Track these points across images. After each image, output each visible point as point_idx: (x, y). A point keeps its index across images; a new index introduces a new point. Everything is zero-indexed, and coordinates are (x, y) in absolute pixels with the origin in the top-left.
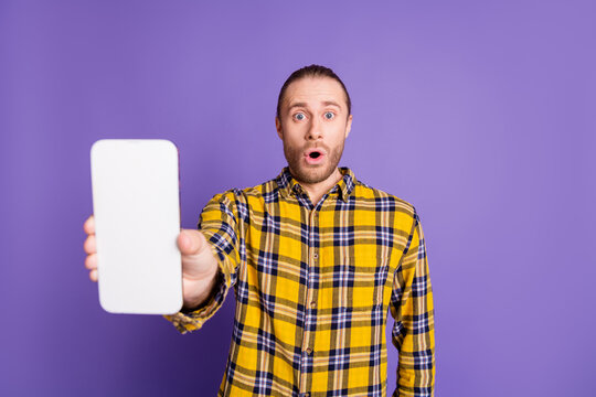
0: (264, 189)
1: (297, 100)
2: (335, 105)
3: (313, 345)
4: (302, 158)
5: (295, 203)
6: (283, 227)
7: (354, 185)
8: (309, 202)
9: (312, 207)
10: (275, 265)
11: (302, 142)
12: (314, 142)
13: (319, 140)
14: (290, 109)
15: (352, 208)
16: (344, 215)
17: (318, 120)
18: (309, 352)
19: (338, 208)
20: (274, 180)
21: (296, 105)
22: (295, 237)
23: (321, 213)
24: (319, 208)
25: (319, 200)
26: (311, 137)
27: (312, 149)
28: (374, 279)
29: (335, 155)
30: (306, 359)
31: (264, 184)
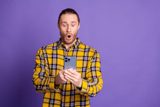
0: (53, 45)
1: (64, 21)
2: (75, 22)
3: (66, 89)
4: (66, 37)
5: (62, 50)
6: (59, 56)
7: (79, 44)
8: (66, 49)
9: (66, 51)
10: (56, 67)
11: (65, 33)
12: (69, 33)
13: (70, 32)
14: (62, 23)
15: (77, 51)
16: (75, 53)
17: (70, 26)
18: (65, 90)
19: (73, 51)
20: (57, 42)
21: (64, 22)
22: (62, 59)
23: (69, 52)
24: (68, 51)
25: (68, 49)
26: (68, 32)
27: (68, 35)
28: (82, 70)
29: (74, 36)
30: (64, 92)
31: (54, 43)
